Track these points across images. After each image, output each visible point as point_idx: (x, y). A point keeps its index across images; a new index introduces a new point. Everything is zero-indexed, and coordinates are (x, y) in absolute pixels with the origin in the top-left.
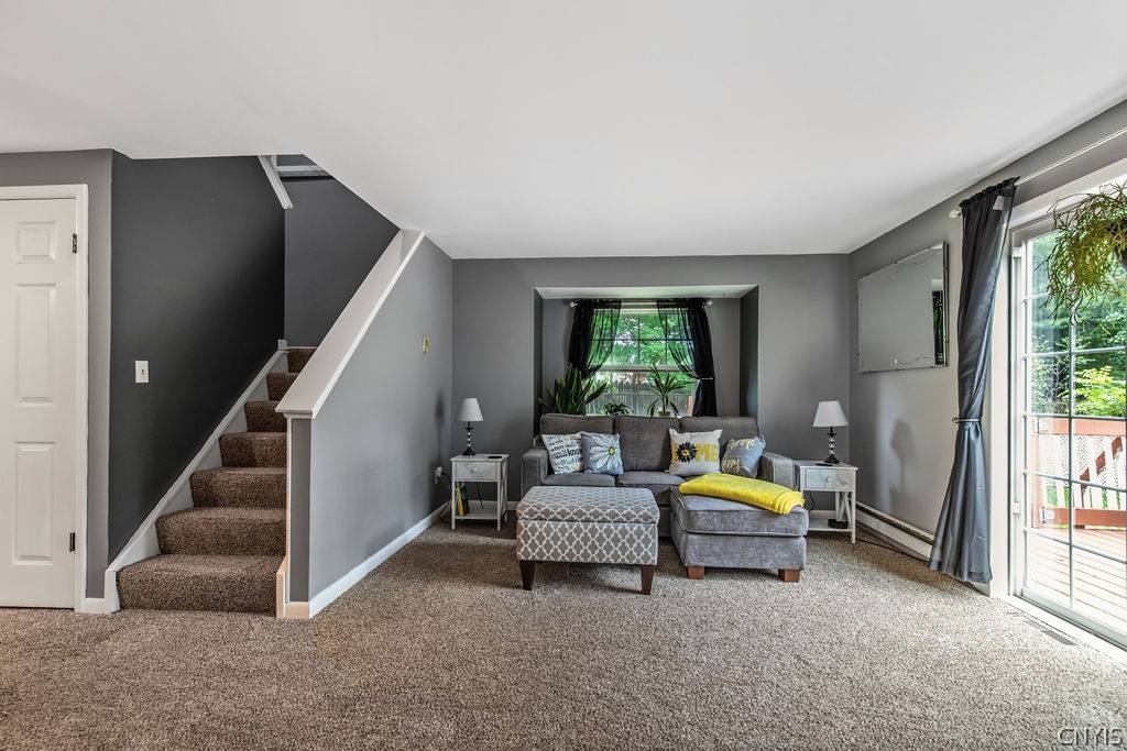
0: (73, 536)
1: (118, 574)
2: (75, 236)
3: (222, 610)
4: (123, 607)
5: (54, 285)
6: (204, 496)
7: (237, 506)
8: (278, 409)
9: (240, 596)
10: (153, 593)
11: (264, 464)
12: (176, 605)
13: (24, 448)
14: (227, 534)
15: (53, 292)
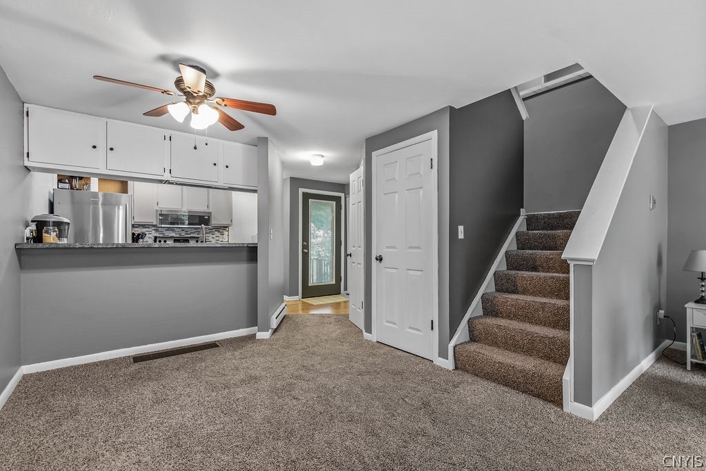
0: (432, 322)
1: (455, 347)
2: (432, 160)
3: (518, 389)
4: (456, 368)
5: (422, 188)
6: (490, 309)
7: (512, 319)
8: (563, 257)
9: (532, 384)
10: (474, 365)
11: (523, 293)
12: (488, 377)
13: (410, 272)
14: (513, 338)
15: (421, 192)
